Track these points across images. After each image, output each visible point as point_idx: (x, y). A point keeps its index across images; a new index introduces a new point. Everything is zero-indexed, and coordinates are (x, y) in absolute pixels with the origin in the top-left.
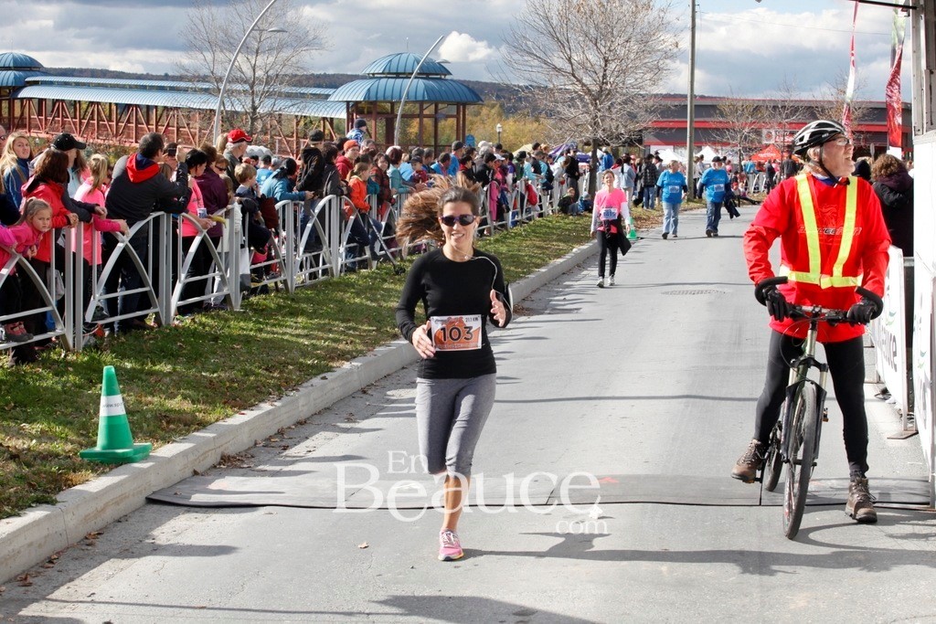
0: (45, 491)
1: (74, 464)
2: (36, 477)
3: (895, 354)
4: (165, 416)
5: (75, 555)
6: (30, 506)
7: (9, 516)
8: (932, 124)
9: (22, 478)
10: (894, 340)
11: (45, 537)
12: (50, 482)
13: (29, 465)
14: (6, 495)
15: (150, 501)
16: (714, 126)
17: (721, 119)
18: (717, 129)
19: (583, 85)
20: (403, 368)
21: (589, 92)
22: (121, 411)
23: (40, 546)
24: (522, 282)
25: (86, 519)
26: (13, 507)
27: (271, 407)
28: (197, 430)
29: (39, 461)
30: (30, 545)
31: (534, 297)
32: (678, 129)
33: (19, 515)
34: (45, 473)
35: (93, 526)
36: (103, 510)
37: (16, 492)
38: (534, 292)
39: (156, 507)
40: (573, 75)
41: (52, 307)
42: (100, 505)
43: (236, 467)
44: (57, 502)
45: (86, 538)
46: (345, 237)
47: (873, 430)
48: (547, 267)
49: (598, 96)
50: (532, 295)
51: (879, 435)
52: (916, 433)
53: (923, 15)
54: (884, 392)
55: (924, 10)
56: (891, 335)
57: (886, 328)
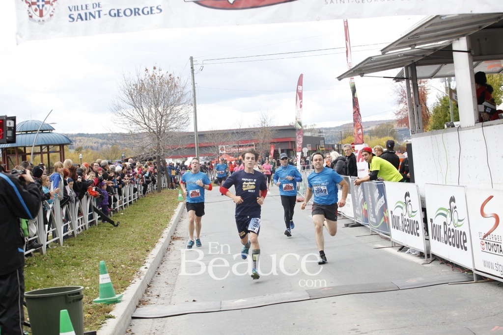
3: (418, 229)
6: (106, 319)
7: (102, 323)
8: (419, 128)
10: (417, 222)
15: (133, 318)
16: (204, 146)
17: (207, 141)
18: (205, 147)
19: (150, 128)
21: (154, 132)
22: (109, 281)
24: (171, 225)
27: (141, 280)
32: (192, 148)
33: (106, 323)
36: (126, 321)
40: (145, 124)
43: (148, 304)
44: (115, 317)
47: (412, 262)
48: (174, 218)
49: (159, 134)
50: (177, 231)
51: (417, 264)
52: (432, 261)
53: (410, 81)
54: (400, 250)
55: (412, 79)
56: (414, 221)
57: (409, 219)
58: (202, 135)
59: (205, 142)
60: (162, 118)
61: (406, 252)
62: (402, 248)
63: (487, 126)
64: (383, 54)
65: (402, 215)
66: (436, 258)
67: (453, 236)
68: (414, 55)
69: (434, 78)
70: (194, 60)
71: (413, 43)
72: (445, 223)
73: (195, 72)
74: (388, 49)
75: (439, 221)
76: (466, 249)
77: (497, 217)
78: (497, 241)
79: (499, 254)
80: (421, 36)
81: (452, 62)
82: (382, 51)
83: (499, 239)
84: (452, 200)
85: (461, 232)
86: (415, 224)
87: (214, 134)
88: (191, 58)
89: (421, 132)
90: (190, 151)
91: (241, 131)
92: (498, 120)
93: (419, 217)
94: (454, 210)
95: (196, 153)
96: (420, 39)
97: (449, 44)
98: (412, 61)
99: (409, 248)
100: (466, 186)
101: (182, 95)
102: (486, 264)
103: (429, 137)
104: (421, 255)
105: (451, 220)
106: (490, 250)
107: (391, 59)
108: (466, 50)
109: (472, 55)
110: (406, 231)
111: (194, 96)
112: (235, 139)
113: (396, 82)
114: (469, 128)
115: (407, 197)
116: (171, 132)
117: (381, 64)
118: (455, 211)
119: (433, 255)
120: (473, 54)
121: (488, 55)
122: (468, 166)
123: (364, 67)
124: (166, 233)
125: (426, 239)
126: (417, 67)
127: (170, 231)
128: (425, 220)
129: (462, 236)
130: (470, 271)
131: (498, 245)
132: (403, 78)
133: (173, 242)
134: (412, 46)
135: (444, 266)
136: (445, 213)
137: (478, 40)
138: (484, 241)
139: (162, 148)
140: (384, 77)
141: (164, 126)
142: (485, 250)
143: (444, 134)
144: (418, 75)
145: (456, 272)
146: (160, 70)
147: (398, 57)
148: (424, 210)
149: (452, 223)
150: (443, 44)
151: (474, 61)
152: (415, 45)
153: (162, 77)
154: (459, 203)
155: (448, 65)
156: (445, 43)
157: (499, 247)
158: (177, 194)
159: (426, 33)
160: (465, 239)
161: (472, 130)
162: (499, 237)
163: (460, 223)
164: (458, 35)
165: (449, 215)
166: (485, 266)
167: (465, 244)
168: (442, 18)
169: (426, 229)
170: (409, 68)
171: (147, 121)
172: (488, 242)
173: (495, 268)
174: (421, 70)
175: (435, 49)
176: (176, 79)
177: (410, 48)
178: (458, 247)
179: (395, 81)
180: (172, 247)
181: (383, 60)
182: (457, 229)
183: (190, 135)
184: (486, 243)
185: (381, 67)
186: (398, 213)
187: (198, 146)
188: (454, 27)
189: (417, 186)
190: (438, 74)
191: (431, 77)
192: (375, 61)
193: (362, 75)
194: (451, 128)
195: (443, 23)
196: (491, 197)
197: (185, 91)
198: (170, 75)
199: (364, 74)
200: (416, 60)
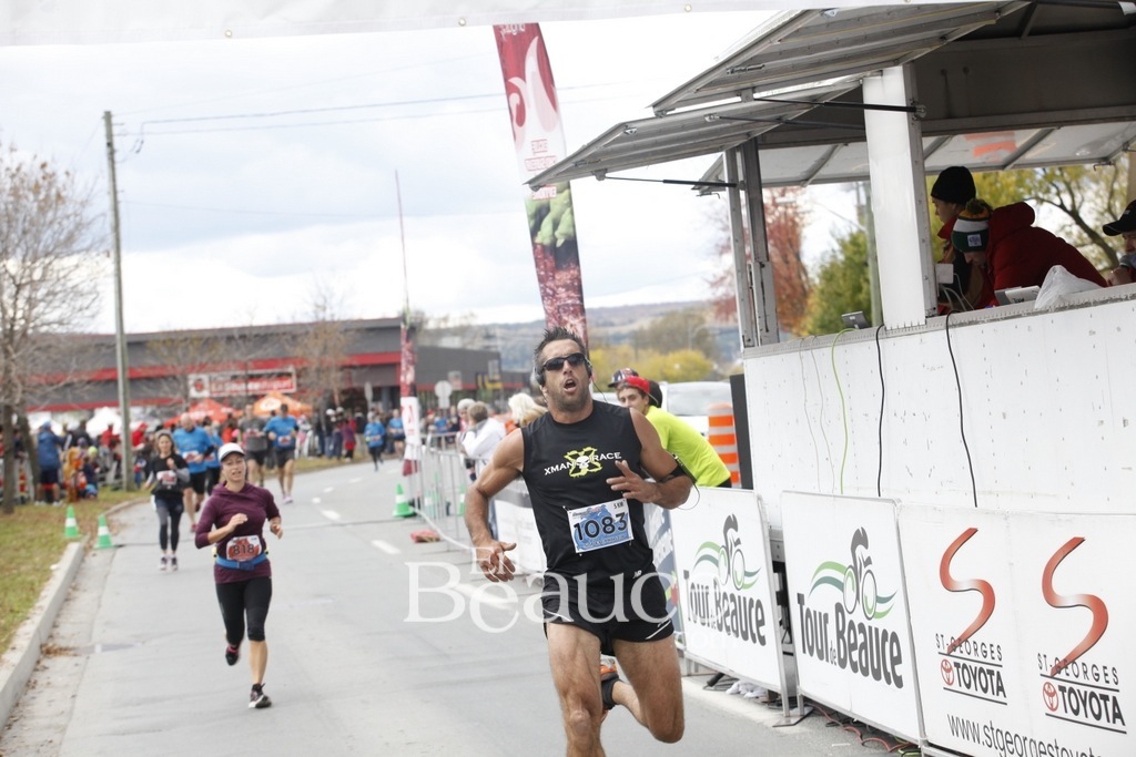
3: (761, 623)
8: (767, 331)
10: (759, 604)
16: (144, 374)
17: (151, 362)
18: (149, 379)
24: (41, 612)
31: (62, 632)
32: (108, 381)
47: (746, 721)
48: (50, 592)
49: (9, 342)
50: (57, 630)
51: (760, 725)
52: (804, 717)
53: (742, 194)
54: (712, 683)
55: (746, 186)
56: (751, 600)
57: (737, 594)
58: (137, 344)
59: (148, 363)
60: (17, 292)
61: (729, 691)
62: (718, 680)
63: (961, 325)
64: (660, 114)
65: (715, 584)
66: (815, 709)
67: (864, 646)
68: (750, 118)
69: (815, 182)
70: (114, 120)
71: (749, 85)
72: (839, 608)
73: (117, 157)
74: (673, 101)
75: (822, 601)
76: (899, 682)
77: (987, 591)
78: (989, 660)
79: (995, 698)
80: (769, 65)
81: (862, 138)
82: (655, 106)
83: (996, 655)
84: (860, 538)
85: (885, 632)
86: (753, 610)
87: (172, 341)
88: (108, 116)
89: (771, 342)
90: (103, 389)
91: (255, 332)
92: (994, 308)
93: (763, 588)
94: (864, 570)
95: (121, 397)
96: (768, 73)
97: (852, 86)
98: (748, 134)
99: (736, 680)
100: (900, 501)
101: (79, 226)
102: (958, 726)
103: (796, 355)
104: (772, 699)
105: (858, 598)
106: (968, 686)
107: (684, 128)
108: (904, 105)
109: (919, 118)
110: (728, 629)
111: (116, 228)
112: (237, 356)
113: (702, 194)
114: (908, 330)
115: (731, 531)
116: (46, 334)
117: (656, 144)
118: (869, 571)
119: (807, 701)
120: (923, 116)
121: (970, 116)
122: (905, 442)
123: (607, 153)
124: (26, 635)
125: (785, 653)
126: (760, 152)
127: (38, 630)
128: (782, 598)
129: (887, 645)
130: (912, 747)
131: (991, 673)
132: (720, 185)
133: (45, 662)
134: (744, 93)
135: (839, 731)
136: (839, 576)
137: (944, 72)
138: (952, 660)
139: (16, 381)
140: (665, 181)
141: (23, 318)
142: (955, 686)
143: (839, 350)
144: (765, 176)
145: (872, 751)
146: (12, 150)
147: (706, 124)
148: (779, 567)
149: (859, 607)
150: (834, 85)
151: (926, 133)
152: (754, 89)
153: (18, 169)
154: (880, 549)
155: (854, 146)
156: (843, 82)
157: (995, 678)
158: (62, 520)
159: (782, 54)
160: (895, 654)
161: (918, 336)
162: (994, 649)
163: (881, 608)
164: (879, 62)
165: (849, 585)
166: (954, 732)
167: (896, 667)
168: (828, 13)
169: (786, 624)
170: (739, 156)
172: (961, 662)
173: (983, 738)
174: (773, 162)
175: (813, 100)
176: (61, 179)
177: (738, 99)
178: (877, 677)
179: (697, 192)
180: (41, 678)
181: (661, 132)
182: (874, 623)
183: (102, 344)
184: (957, 665)
185: (654, 153)
186: (704, 575)
187: (128, 374)
188: (866, 39)
189: (759, 498)
190: (824, 172)
191: (802, 182)
192: (638, 136)
193: (601, 175)
194: (857, 331)
195: (832, 25)
196: (971, 533)
197: (89, 213)
198: (44, 166)
199: (606, 171)
200: (758, 131)
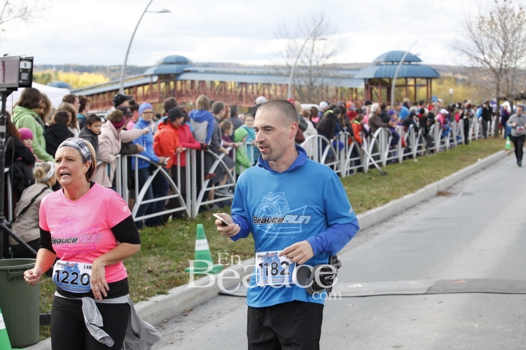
0: (164, 288)
1: (181, 275)
2: (160, 282)
4: (234, 251)
5: (177, 320)
6: (154, 296)
7: (143, 300)
9: (153, 282)
11: (162, 311)
12: (167, 284)
13: (157, 276)
14: (143, 291)
15: (221, 294)
19: (491, 67)
20: (372, 226)
21: (493, 70)
22: (206, 248)
23: (158, 315)
24: (447, 178)
25: (184, 302)
26: (145, 296)
28: (250, 258)
29: (163, 274)
30: (153, 315)
31: (455, 187)
33: (147, 300)
34: (165, 279)
35: (188, 306)
36: (194, 298)
37: (148, 289)
38: (455, 184)
39: (223, 297)
40: (485, 61)
41: (179, 194)
42: (192, 295)
44: (168, 293)
45: (184, 312)
46: (349, 155)
49: (499, 73)
124: (432, 187)
127: (438, 186)
133: (433, 199)
171: (487, 57)
